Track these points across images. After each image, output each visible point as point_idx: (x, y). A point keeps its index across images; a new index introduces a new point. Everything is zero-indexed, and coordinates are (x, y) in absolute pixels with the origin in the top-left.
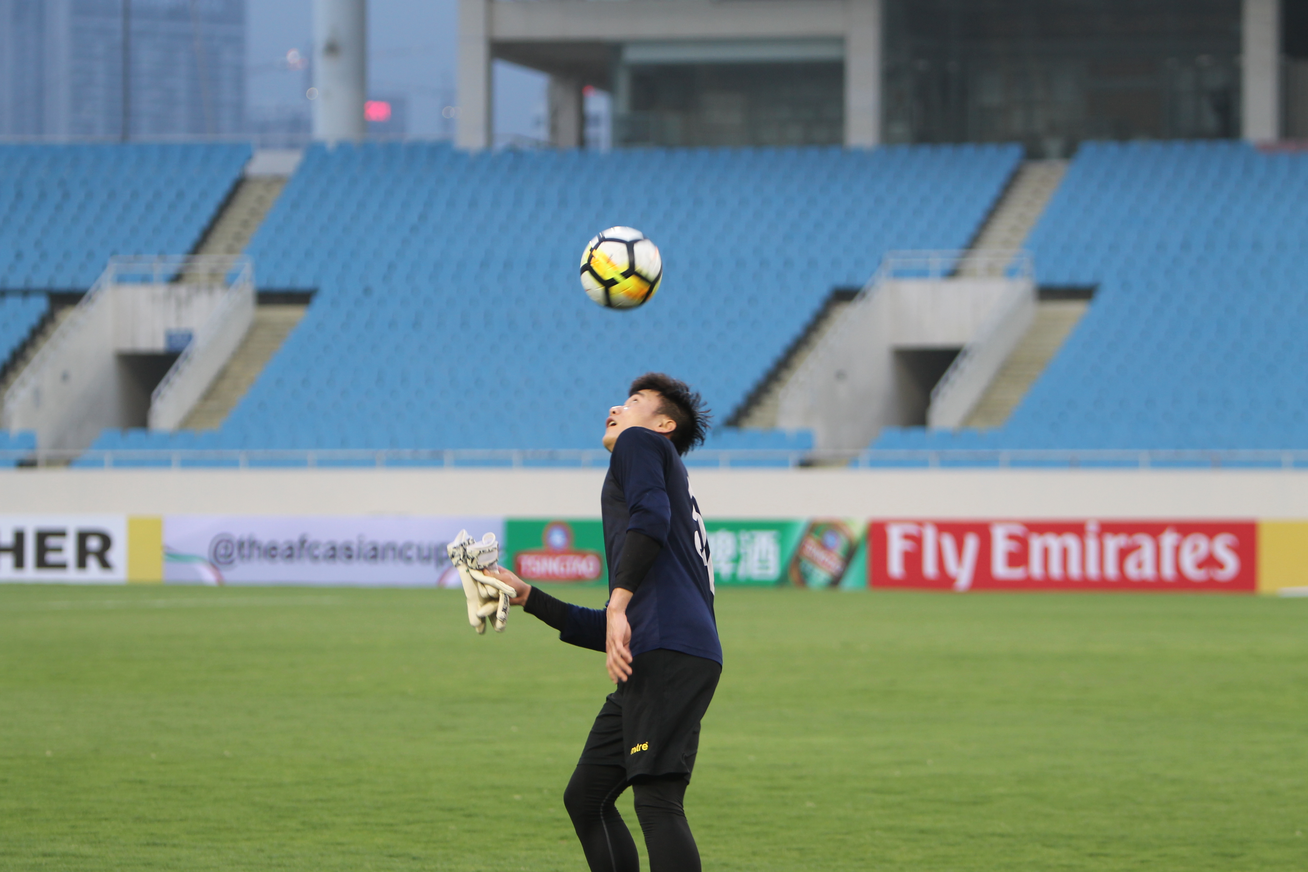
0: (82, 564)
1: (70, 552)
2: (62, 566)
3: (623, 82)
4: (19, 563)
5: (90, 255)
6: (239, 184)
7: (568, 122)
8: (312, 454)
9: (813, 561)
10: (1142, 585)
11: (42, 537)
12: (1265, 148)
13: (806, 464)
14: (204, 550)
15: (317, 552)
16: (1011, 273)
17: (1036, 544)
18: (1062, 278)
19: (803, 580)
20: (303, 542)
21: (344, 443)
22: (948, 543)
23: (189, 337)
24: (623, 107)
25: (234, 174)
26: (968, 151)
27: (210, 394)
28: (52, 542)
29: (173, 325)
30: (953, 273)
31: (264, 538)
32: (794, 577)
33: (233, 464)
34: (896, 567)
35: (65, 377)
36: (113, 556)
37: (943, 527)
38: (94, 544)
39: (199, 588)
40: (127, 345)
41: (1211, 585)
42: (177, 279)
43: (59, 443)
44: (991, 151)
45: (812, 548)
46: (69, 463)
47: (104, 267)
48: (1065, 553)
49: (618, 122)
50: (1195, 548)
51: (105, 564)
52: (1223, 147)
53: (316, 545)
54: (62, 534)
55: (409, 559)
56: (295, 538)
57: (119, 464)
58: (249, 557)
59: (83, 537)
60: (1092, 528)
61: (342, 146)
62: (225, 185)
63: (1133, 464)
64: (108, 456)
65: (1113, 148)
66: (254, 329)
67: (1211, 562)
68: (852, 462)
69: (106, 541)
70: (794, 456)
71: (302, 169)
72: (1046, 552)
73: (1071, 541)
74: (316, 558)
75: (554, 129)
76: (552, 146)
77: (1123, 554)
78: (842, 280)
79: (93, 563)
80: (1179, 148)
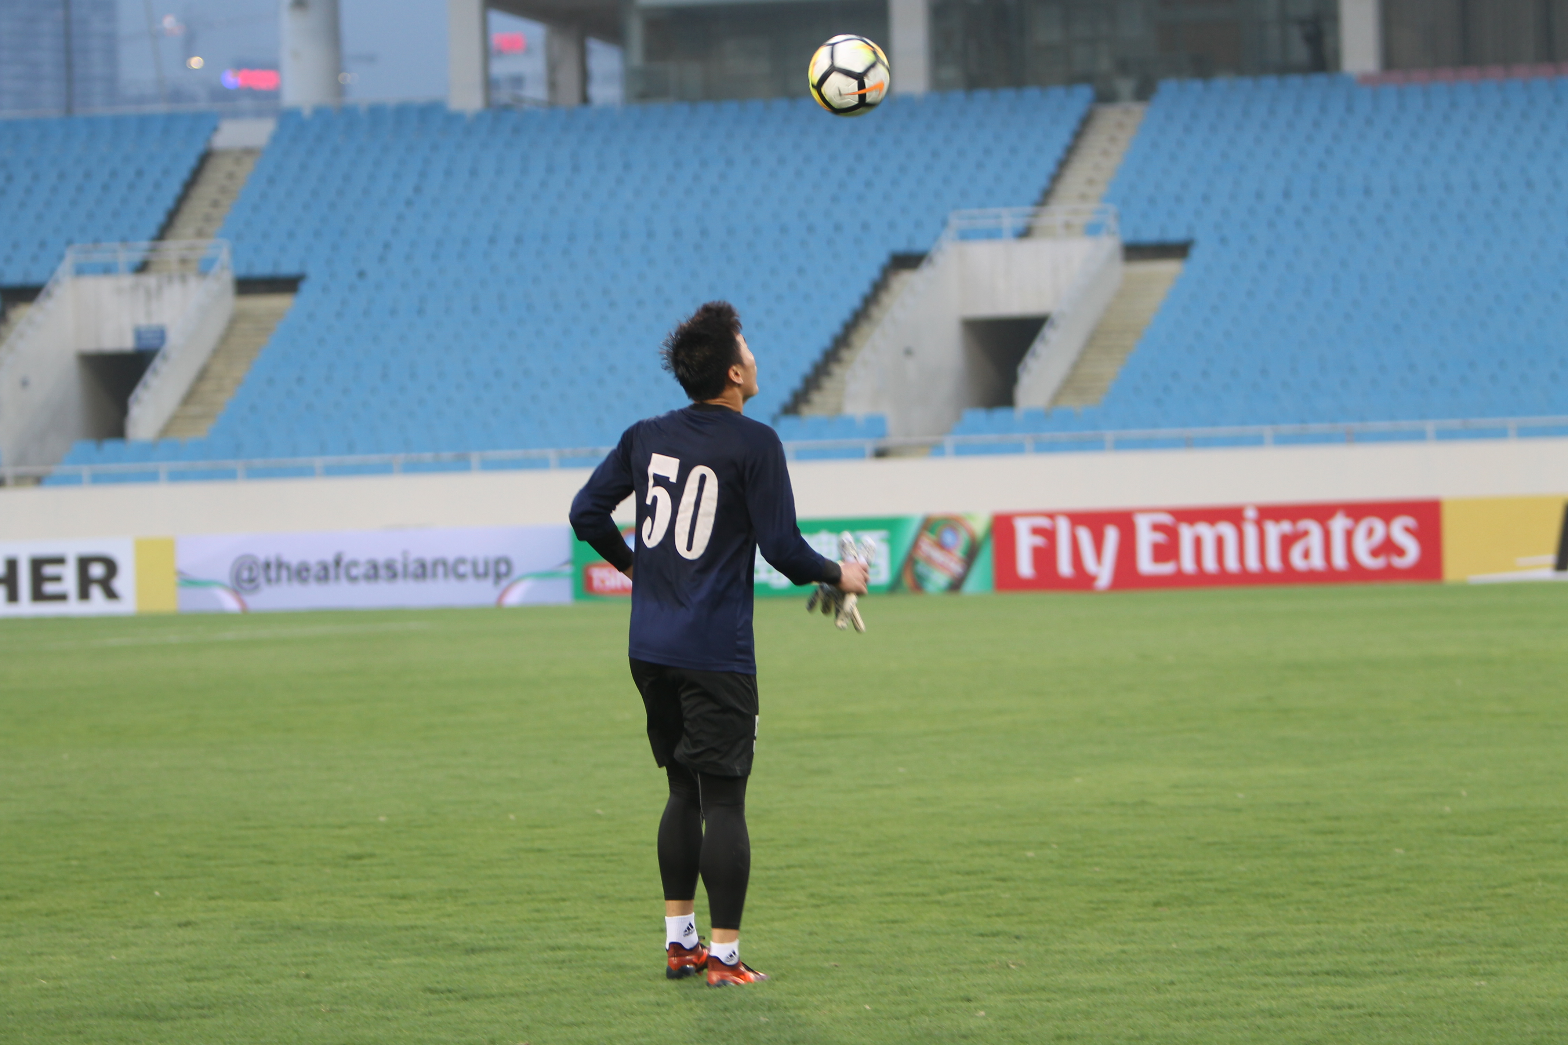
0: (84, 594)
1: (70, 582)
2: (61, 597)
3: (636, 30)
4: (13, 596)
5: (43, 245)
6: (206, 158)
7: (569, 77)
8: (319, 462)
9: (929, 560)
10: (1311, 577)
11: (37, 564)
12: (1366, 79)
13: (881, 454)
14: (224, 573)
15: (354, 572)
16: (1093, 230)
17: (1186, 534)
18: (1150, 235)
19: (919, 585)
20: (338, 562)
21: (351, 448)
22: (1084, 536)
23: (161, 335)
24: (637, 58)
25: (198, 148)
26: (1032, 93)
27: (189, 398)
28: (49, 570)
29: (142, 321)
30: (1025, 233)
31: (293, 559)
32: (907, 581)
33: (229, 475)
34: (1025, 567)
35: (25, 383)
36: (119, 584)
37: (1077, 519)
38: (97, 571)
39: (222, 618)
40: (91, 346)
41: (1389, 574)
42: (142, 268)
43: (21, 459)
44: (1058, 93)
45: (927, 547)
46: (38, 480)
47: (61, 257)
48: (1220, 542)
49: (630, 76)
50: (1370, 532)
51: (111, 594)
52: (1319, 80)
53: (354, 563)
54: (59, 561)
55: (461, 577)
56: (329, 558)
57: (98, 479)
58: (278, 579)
59: (84, 563)
60: (1251, 514)
61: (318, 112)
62: (190, 161)
63: (1257, 441)
64: (85, 470)
65: (1197, 86)
66: (234, 321)
67: (1389, 547)
68: (935, 449)
69: (111, 567)
70: (869, 445)
71: (275, 139)
72: (1198, 543)
73: (1227, 530)
74: (353, 579)
75: (552, 85)
76: (552, 104)
77: (1287, 542)
78: (900, 245)
79: (96, 592)
80: (1270, 82)
